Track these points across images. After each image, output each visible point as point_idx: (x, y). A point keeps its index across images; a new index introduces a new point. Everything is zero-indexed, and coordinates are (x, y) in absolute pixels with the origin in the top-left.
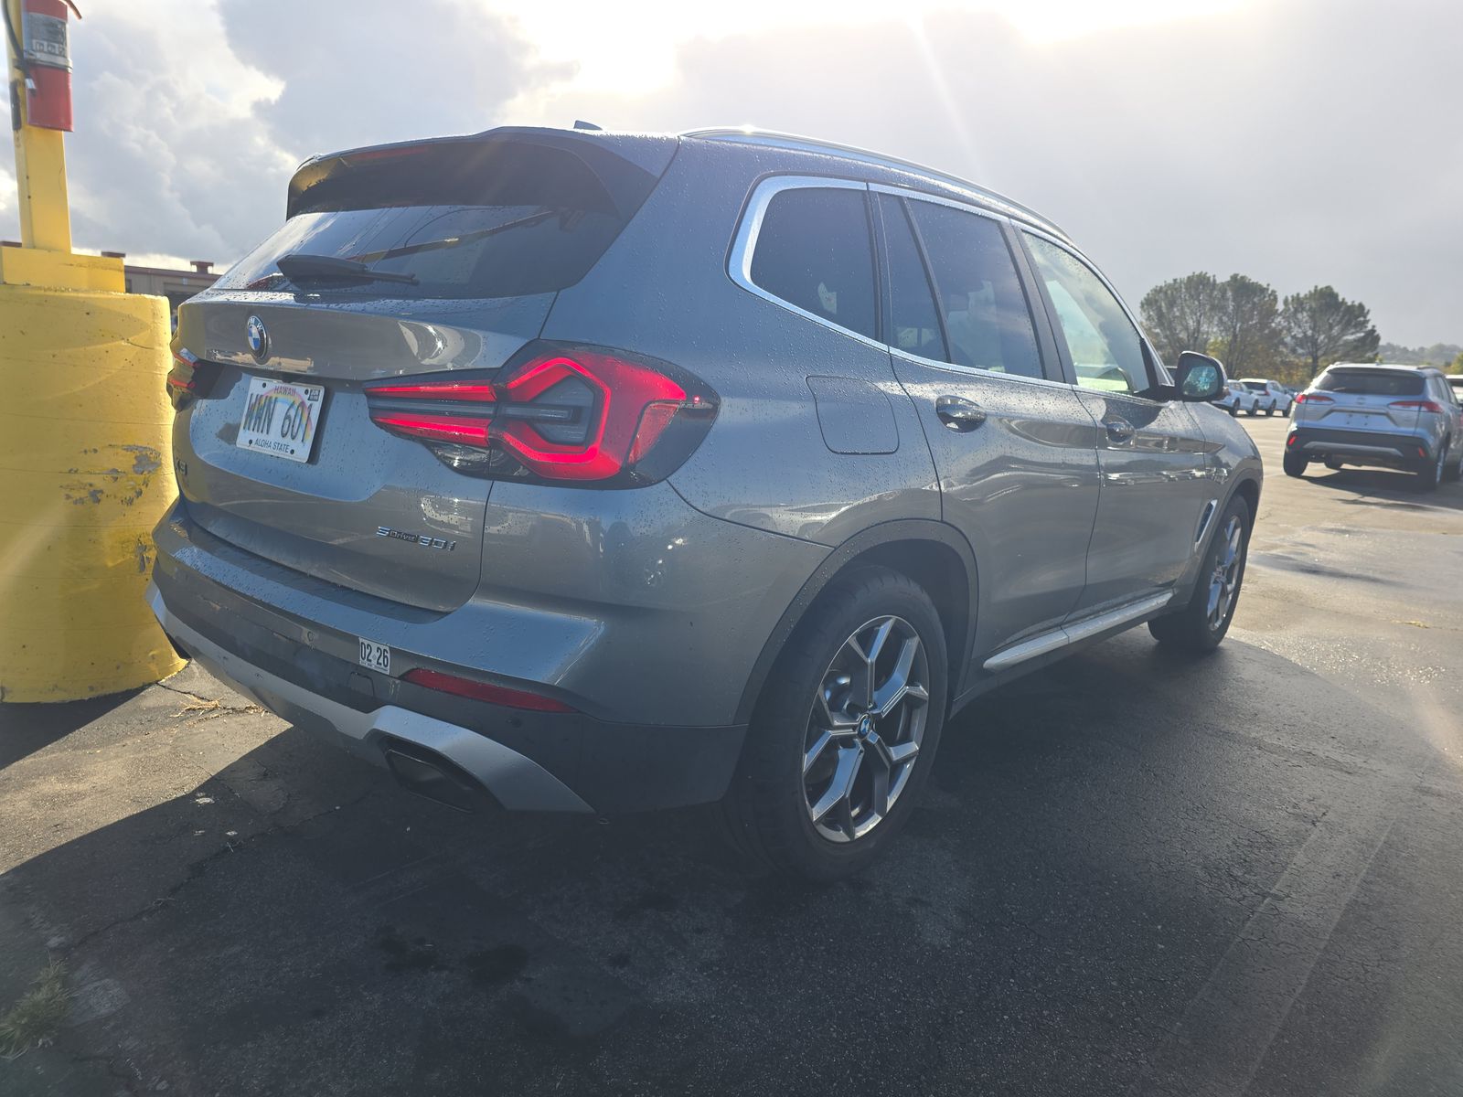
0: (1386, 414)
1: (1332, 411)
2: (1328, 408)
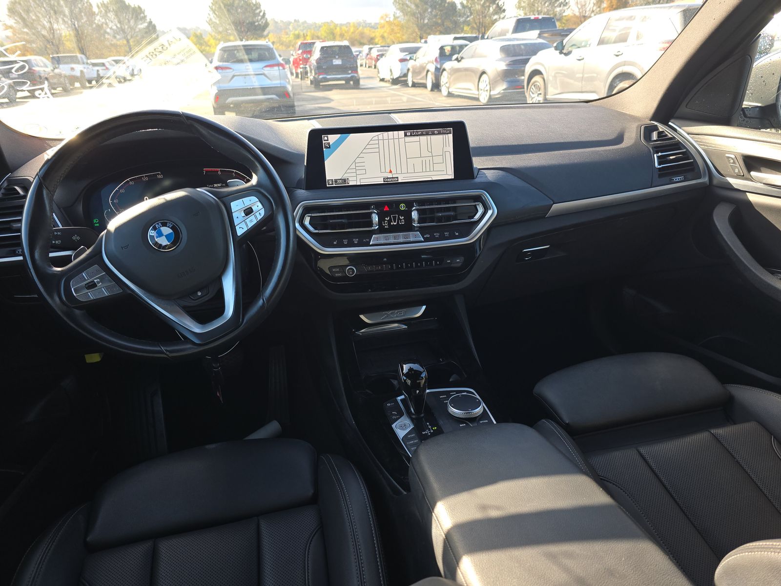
0: (263, 74)
1: (234, 76)
2: (231, 75)
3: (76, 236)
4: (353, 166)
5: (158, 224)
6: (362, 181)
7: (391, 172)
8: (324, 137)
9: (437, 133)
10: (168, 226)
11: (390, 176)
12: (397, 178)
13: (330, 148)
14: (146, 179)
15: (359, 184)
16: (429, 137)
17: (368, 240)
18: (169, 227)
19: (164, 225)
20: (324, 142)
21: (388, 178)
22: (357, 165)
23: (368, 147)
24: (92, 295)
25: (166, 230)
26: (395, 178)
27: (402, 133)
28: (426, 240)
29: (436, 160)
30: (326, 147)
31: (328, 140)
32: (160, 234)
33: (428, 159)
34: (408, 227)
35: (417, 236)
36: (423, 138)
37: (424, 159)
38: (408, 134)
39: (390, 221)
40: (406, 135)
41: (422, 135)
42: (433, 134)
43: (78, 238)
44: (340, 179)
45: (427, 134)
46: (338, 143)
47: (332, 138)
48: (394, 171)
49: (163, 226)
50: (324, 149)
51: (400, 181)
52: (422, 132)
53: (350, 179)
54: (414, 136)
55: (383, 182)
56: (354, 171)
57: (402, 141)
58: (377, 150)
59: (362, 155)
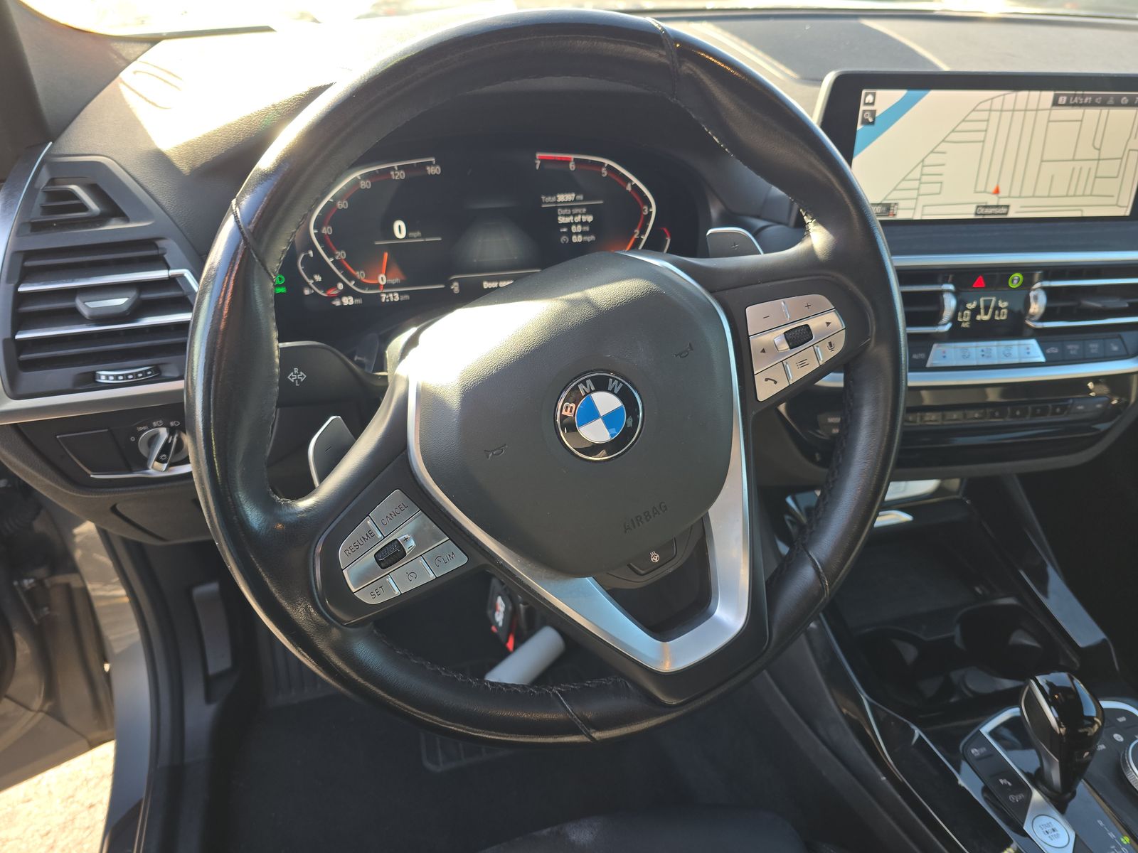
3: (296, 370)
4: (916, 174)
5: (584, 382)
6: (927, 210)
7: (997, 192)
8: (867, 94)
9: (1127, 101)
10: (610, 388)
11: (993, 200)
12: (1007, 207)
13: (873, 123)
14: (401, 175)
15: (918, 217)
16: (1105, 111)
17: (922, 356)
18: (612, 392)
19: (601, 385)
20: (862, 108)
21: (986, 207)
22: (926, 170)
23: (964, 126)
24: (398, 584)
25: (606, 402)
26: (1002, 206)
27: (1048, 96)
28: (1051, 362)
29: (1106, 168)
30: (865, 122)
31: (873, 104)
32: (591, 414)
33: (1086, 165)
34: (1015, 328)
35: (1032, 350)
36: (1092, 113)
37: (1077, 165)
38: (1062, 100)
39: (976, 311)
40: (1055, 103)
41: (1093, 104)
42: (1117, 104)
43: (302, 376)
44: (878, 204)
45: (1104, 104)
46: (897, 111)
47: (883, 100)
48: (1003, 192)
49: (597, 390)
50: (859, 127)
51: (1011, 215)
52: (1094, 97)
53: (902, 204)
54: (1074, 105)
55: (972, 217)
56: (916, 184)
57: (1043, 116)
58: (980, 136)
59: (944, 147)
